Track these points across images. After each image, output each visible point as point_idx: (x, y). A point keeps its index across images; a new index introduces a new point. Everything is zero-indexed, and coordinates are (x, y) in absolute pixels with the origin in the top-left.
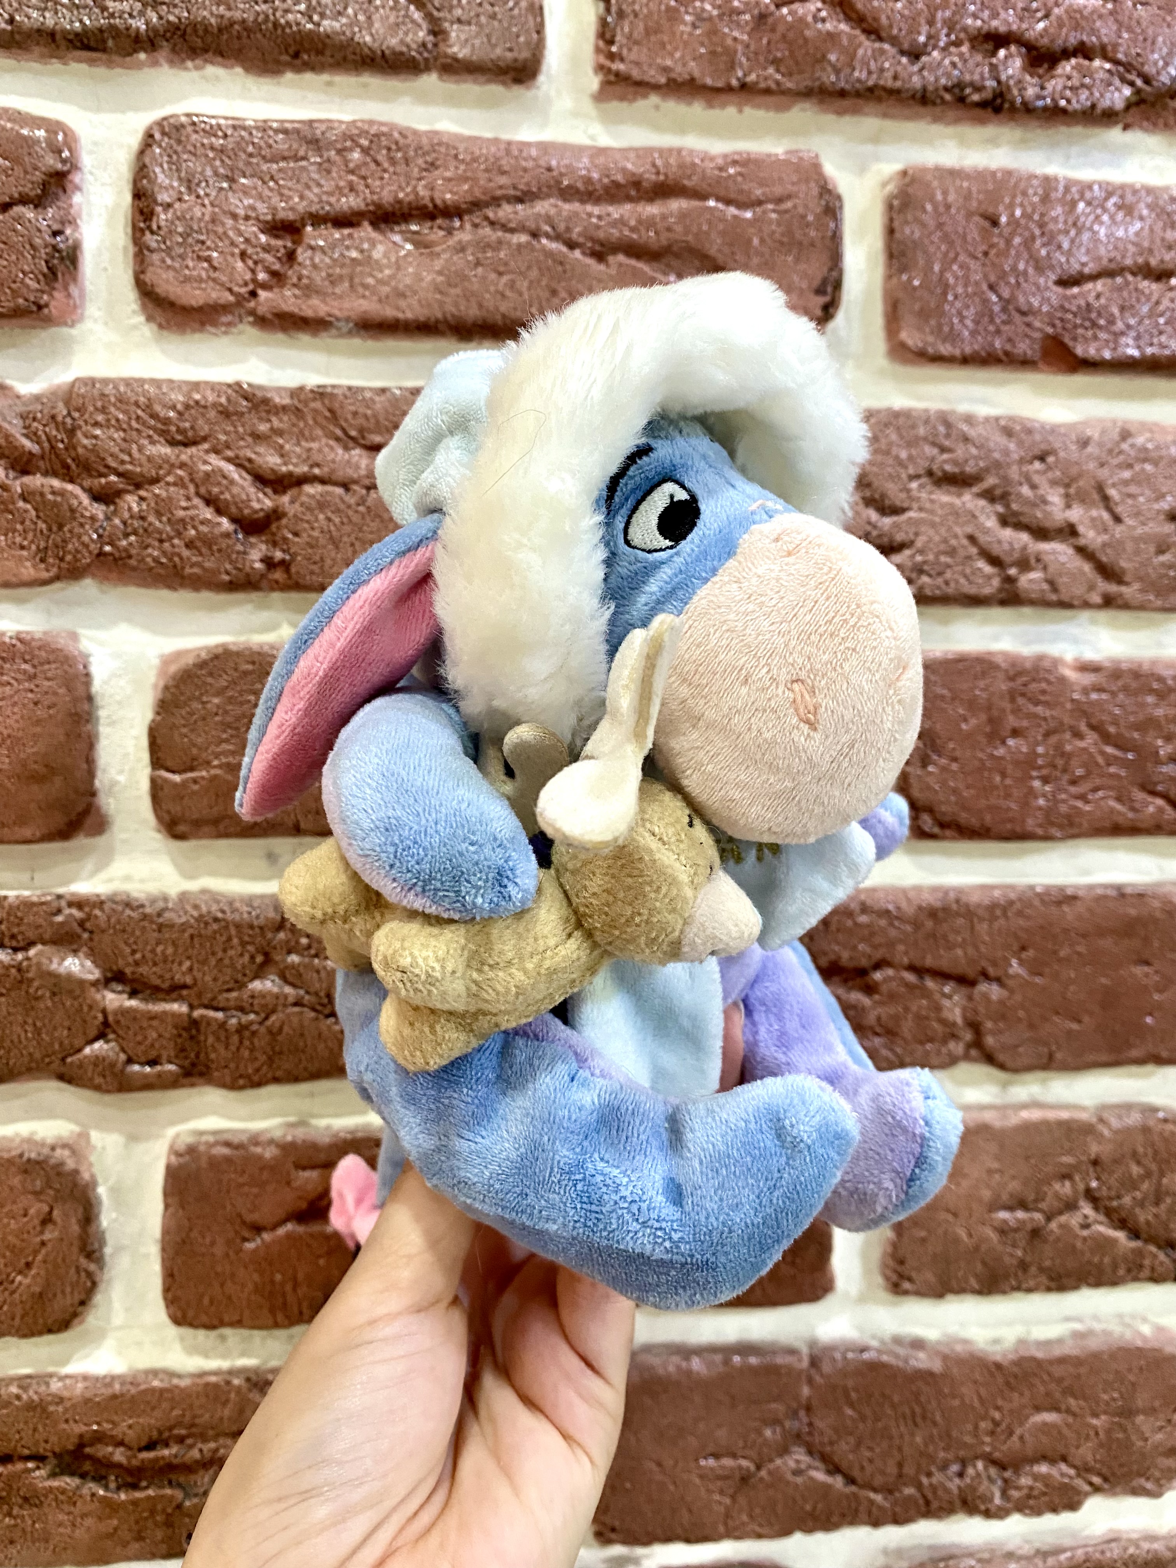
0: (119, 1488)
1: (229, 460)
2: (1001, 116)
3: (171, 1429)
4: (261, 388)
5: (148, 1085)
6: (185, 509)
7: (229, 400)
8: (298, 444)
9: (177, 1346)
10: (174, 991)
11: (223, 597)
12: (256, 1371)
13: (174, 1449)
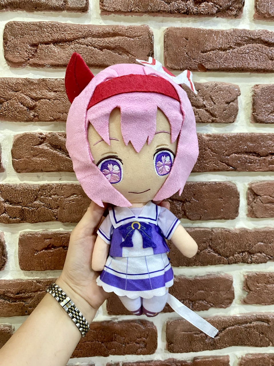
0: (12, 302)
1: (25, 95)
2: (189, 15)
3: (22, 290)
4: (31, 79)
5: (14, 222)
6: (17, 105)
7: (25, 82)
8: (39, 91)
9: (23, 274)
10: (19, 203)
11: (26, 123)
12: (38, 279)
13: (23, 294)
